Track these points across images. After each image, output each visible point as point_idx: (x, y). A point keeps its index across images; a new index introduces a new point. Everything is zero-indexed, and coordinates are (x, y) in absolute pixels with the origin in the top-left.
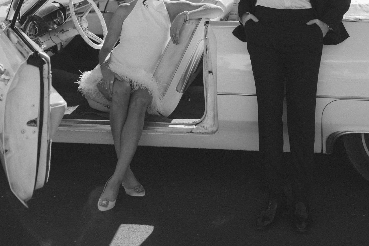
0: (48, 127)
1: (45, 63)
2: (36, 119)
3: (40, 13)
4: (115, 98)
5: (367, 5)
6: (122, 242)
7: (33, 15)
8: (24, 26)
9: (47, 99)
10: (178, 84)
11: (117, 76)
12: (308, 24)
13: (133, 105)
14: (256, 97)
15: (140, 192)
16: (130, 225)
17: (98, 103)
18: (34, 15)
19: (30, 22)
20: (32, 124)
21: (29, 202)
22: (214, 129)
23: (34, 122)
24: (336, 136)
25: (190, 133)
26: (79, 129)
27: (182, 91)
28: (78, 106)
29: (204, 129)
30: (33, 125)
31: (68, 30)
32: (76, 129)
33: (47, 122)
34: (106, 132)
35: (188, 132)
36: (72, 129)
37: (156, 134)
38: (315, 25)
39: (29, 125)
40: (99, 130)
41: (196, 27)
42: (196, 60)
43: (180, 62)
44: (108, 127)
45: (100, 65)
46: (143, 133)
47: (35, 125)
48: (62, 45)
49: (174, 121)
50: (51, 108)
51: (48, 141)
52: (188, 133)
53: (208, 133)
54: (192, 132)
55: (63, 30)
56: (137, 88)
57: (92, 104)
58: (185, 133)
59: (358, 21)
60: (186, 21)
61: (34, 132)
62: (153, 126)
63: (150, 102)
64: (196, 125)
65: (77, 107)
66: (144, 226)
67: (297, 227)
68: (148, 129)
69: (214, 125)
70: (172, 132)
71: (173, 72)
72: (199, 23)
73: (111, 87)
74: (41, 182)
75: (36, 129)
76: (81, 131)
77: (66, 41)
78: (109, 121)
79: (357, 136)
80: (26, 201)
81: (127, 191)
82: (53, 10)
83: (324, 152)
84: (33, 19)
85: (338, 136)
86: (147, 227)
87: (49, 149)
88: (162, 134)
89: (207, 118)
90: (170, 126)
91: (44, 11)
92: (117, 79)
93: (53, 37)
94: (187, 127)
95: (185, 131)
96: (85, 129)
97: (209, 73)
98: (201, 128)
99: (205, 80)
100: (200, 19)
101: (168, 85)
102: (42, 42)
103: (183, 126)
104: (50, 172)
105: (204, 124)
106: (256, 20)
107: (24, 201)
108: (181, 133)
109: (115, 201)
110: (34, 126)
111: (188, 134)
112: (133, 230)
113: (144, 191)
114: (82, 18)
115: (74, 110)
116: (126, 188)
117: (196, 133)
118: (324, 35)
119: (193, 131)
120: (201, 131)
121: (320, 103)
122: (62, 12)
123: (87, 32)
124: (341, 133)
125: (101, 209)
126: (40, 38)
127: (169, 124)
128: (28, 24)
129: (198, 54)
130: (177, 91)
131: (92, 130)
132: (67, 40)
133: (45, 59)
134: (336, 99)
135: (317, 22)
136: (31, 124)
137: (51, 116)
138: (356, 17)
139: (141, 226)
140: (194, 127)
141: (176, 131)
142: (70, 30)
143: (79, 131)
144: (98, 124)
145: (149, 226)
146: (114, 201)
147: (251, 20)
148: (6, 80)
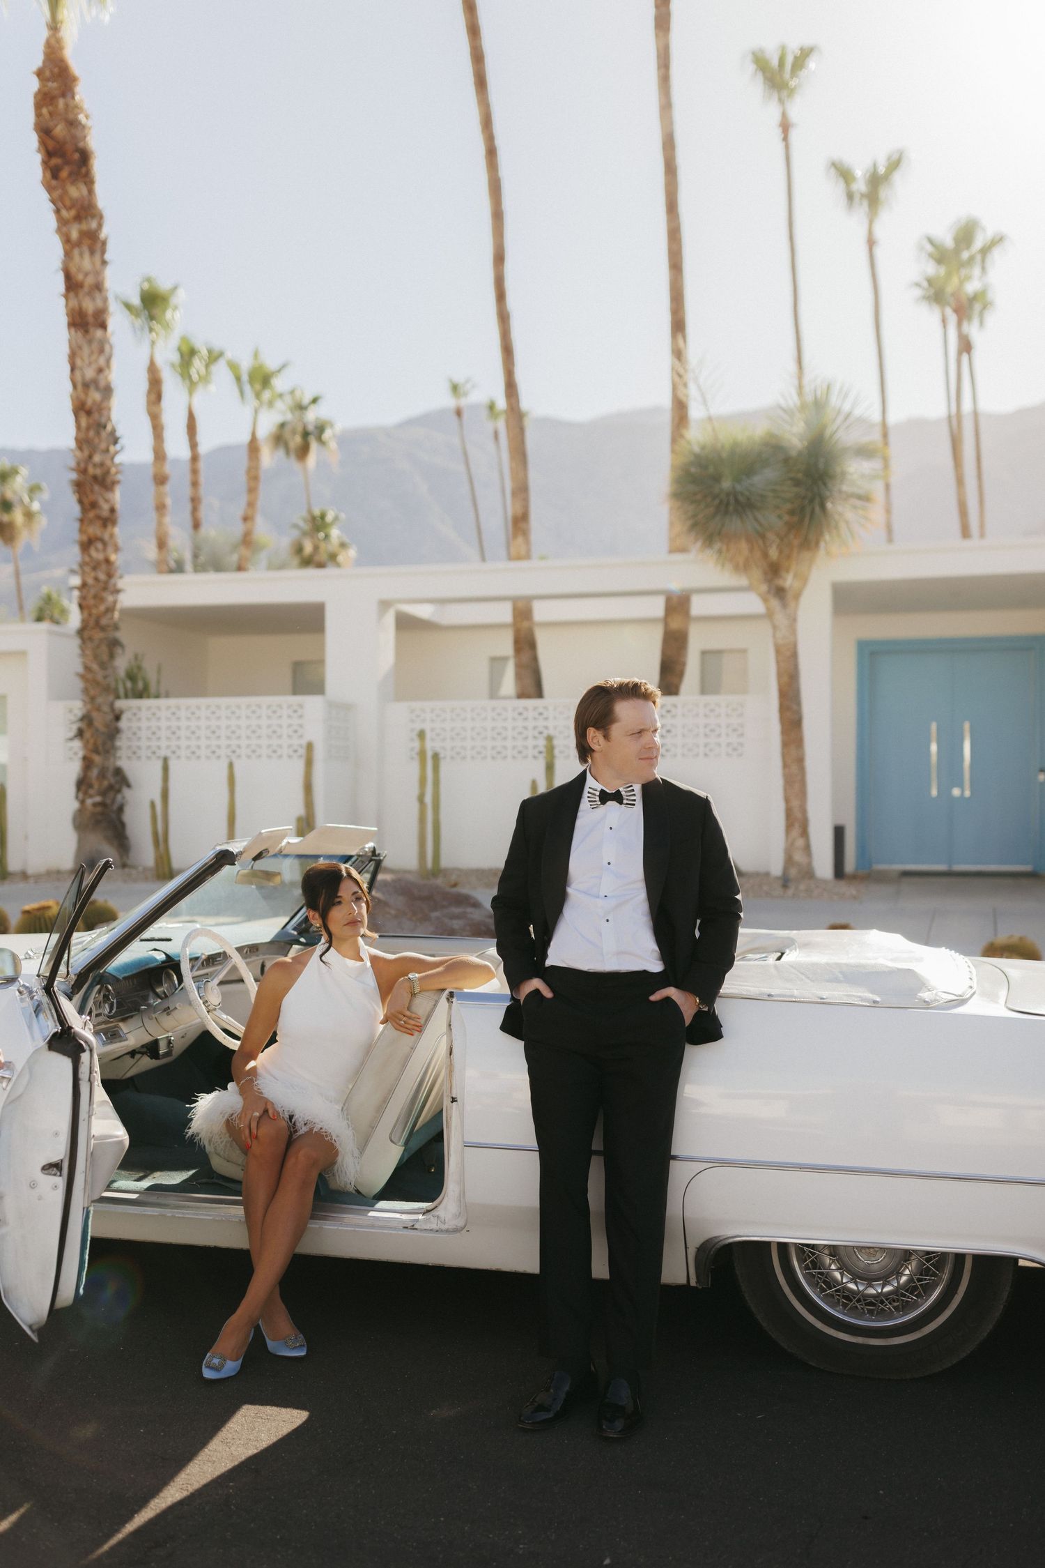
0: (85, 1180)
1: (84, 1051)
2: (62, 1161)
3: (118, 969)
4: (256, 1149)
5: (790, 966)
6: (235, 1437)
7: (101, 972)
8: (82, 995)
9: (86, 1122)
10: (395, 1126)
11: (269, 1107)
12: (653, 998)
13: (290, 1163)
14: (538, 1153)
15: (295, 1348)
16: (261, 1407)
17: (228, 1161)
18: (105, 971)
19: (97, 985)
20: (53, 1170)
21: (41, 1331)
22: (460, 1223)
23: (57, 1169)
24: (713, 1247)
25: (411, 1229)
26: (183, 1213)
27: (402, 1141)
28: (194, 1171)
29: (439, 1222)
30: (53, 1172)
31: (176, 1008)
32: (177, 1213)
33: (84, 1170)
34: (237, 1220)
35: (407, 1228)
36: (168, 1212)
37: (340, 1228)
38: (668, 1000)
39: (46, 1172)
40: (223, 1216)
41: (435, 1005)
42: (433, 1076)
43: (398, 1079)
44: (239, 1211)
45: (238, 1084)
46: (308, 1225)
47: (59, 1173)
48: (169, 1042)
49: (382, 1204)
50: (93, 1141)
51: (85, 1209)
52: (406, 1230)
53: (447, 1231)
54: (414, 1227)
55: (169, 1007)
56: (303, 1130)
57: (217, 1163)
58: (399, 1230)
59: (766, 998)
60: (413, 994)
61: (56, 1187)
62: (335, 1212)
63: (334, 1163)
64: (424, 1214)
65: (191, 1172)
66: (288, 1410)
67: (604, 1427)
68: (325, 1218)
69: (460, 1213)
70: (373, 1226)
71: (384, 1102)
72: (439, 999)
73: (254, 1125)
74: (68, 1293)
75: (60, 1182)
76: (187, 1216)
77: (183, 1037)
78: (241, 1198)
79: (761, 1248)
80: (35, 1327)
81: (271, 1345)
82: (148, 964)
83: (693, 1283)
84: (102, 980)
85: (718, 1246)
86: (295, 1412)
87: (88, 1226)
88: (353, 1229)
89: (446, 1199)
90: (372, 1214)
91: (126, 967)
92: (267, 1112)
93: (150, 1025)
94: (404, 1217)
95: (401, 1226)
96: (194, 1214)
97: (452, 1102)
98: (434, 1220)
99: (447, 1118)
100: (443, 990)
101: (373, 1127)
102: (125, 1032)
103: (397, 1216)
104: (86, 1275)
105: (440, 1212)
106: (548, 994)
107: (30, 1327)
108: (391, 1228)
109: (240, 1361)
110: (55, 1175)
111: (406, 1232)
112: (265, 1417)
113: (304, 1346)
114: (209, 983)
115: (184, 1178)
116: (270, 1339)
117: (421, 1230)
118: (687, 1022)
119: (416, 1227)
120: (434, 1226)
121: (679, 1173)
122: (174, 972)
123: (217, 1014)
124: (724, 1239)
125: (208, 1374)
126: (121, 1024)
127: (369, 1211)
128: (92, 990)
129: (438, 1063)
130: (391, 1141)
131: (209, 1215)
132: (186, 1034)
133: (86, 1042)
134: (711, 1165)
135: (672, 992)
136: (50, 1171)
137: (92, 1157)
138: (763, 989)
139: (283, 1410)
140: (420, 1217)
141: (380, 1224)
142: (180, 1006)
143: (183, 1217)
144: (222, 1204)
145: (299, 1411)
146: (237, 1360)
147: (537, 992)
148: (5, 1080)
